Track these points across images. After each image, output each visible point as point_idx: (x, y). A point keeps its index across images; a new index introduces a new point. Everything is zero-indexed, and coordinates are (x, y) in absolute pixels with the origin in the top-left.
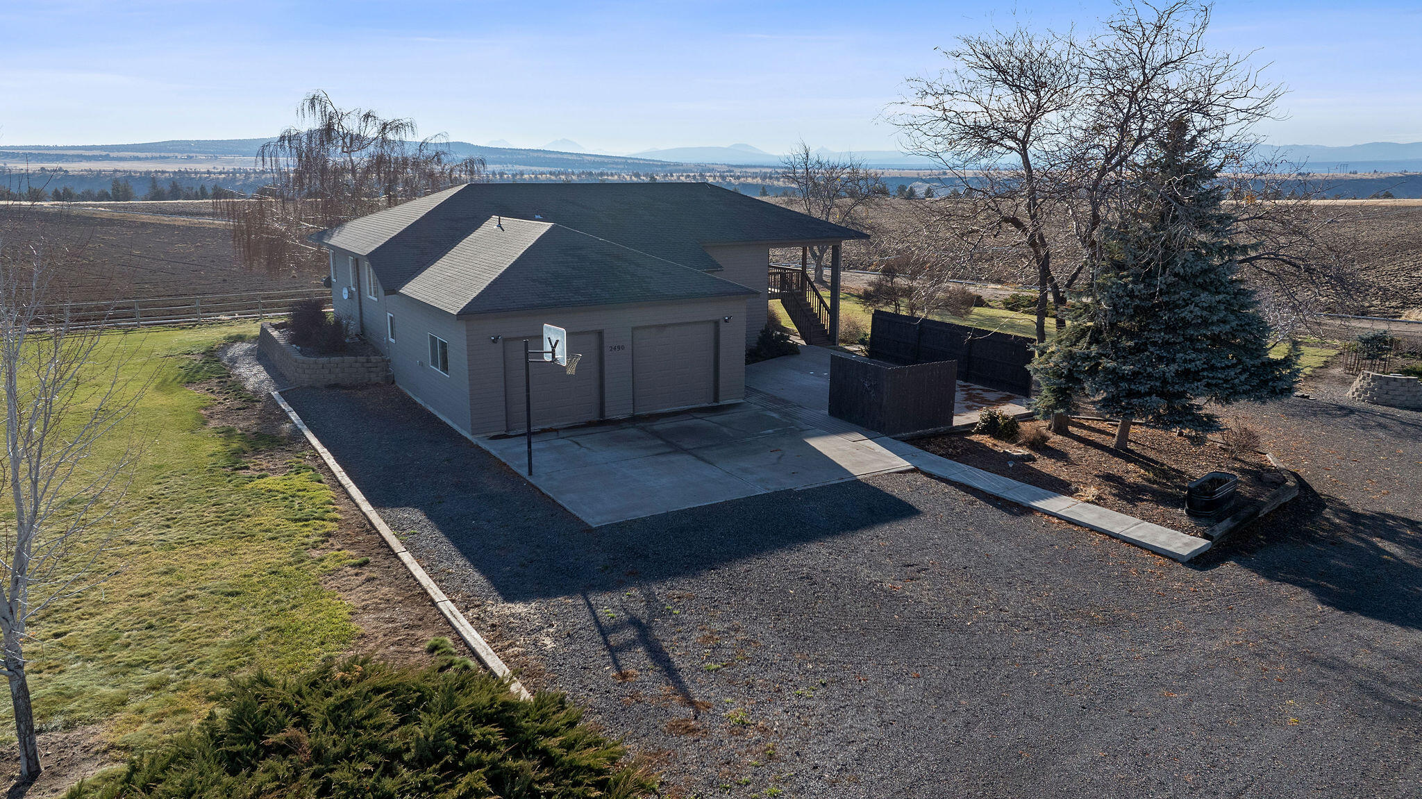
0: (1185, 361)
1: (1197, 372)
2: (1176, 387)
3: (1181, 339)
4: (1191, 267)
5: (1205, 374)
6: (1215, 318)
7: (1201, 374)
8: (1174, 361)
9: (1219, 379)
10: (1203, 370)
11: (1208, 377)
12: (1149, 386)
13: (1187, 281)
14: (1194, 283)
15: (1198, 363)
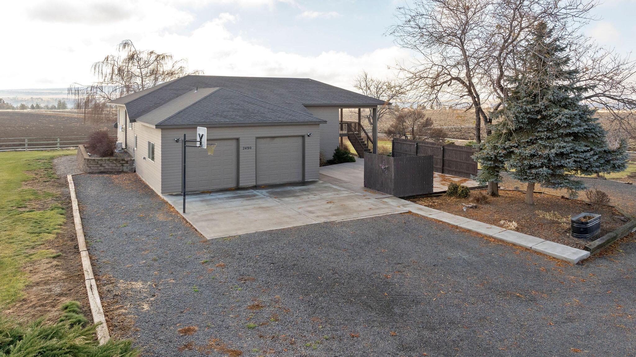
0: (560, 147)
1: (568, 154)
2: (557, 163)
3: (556, 136)
4: (557, 96)
5: (573, 155)
6: (574, 123)
7: (570, 155)
8: (553, 148)
9: (581, 158)
10: (571, 153)
11: (574, 157)
12: (541, 162)
13: (556, 105)
14: (560, 106)
15: (567, 148)
